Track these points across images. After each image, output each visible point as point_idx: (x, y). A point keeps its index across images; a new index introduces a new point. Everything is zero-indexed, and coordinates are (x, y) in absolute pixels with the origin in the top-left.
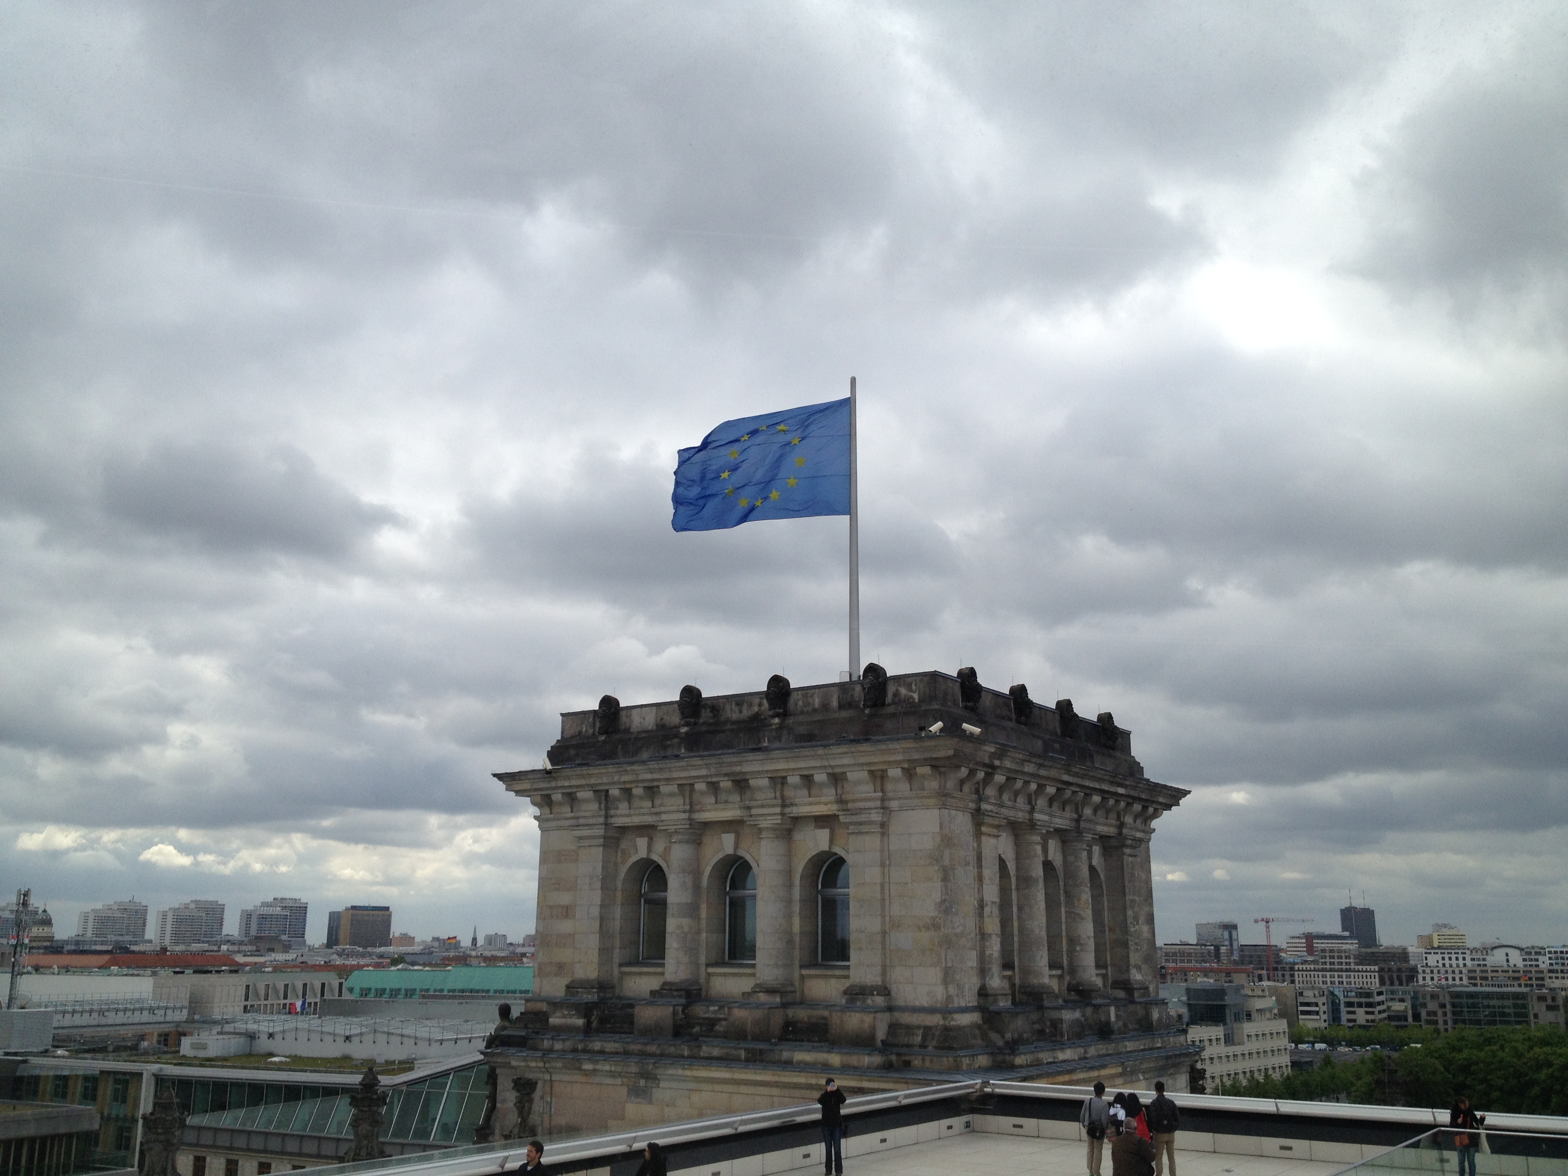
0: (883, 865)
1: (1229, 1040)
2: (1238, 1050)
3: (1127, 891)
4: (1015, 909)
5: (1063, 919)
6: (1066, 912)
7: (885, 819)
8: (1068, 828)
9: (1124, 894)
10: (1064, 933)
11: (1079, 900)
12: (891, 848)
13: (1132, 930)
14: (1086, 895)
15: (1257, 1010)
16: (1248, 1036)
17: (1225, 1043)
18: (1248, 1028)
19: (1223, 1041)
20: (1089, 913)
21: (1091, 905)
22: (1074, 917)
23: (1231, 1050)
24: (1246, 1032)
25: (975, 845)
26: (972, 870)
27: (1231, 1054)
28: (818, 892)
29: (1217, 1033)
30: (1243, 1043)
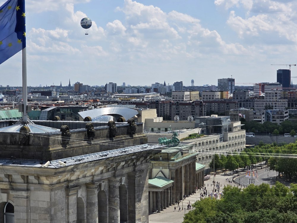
0: (27, 212)
2: (225, 144)
3: (136, 192)
4: (85, 215)
5: (108, 210)
6: (109, 207)
7: (28, 194)
8: (110, 176)
9: (135, 193)
10: (108, 216)
11: (114, 203)
12: (31, 205)
13: (137, 206)
14: (118, 200)
15: (234, 127)
16: (229, 138)
17: (220, 141)
18: (230, 135)
19: (219, 141)
20: (118, 207)
21: (119, 205)
22: (112, 210)
23: (222, 144)
24: (229, 136)
25: (66, 201)
26: (65, 211)
28: (4, 214)
29: (217, 138)
30: (227, 141)
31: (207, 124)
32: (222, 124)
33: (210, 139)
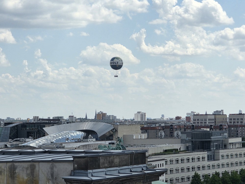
1: (210, 158)
2: (215, 163)
15: (230, 143)
16: (222, 156)
17: (208, 160)
18: (222, 152)
19: (206, 159)
23: (211, 163)
24: (221, 154)
27: (211, 165)
29: (204, 155)
30: (219, 160)
31: (192, 139)
32: (210, 139)
33: (193, 156)
